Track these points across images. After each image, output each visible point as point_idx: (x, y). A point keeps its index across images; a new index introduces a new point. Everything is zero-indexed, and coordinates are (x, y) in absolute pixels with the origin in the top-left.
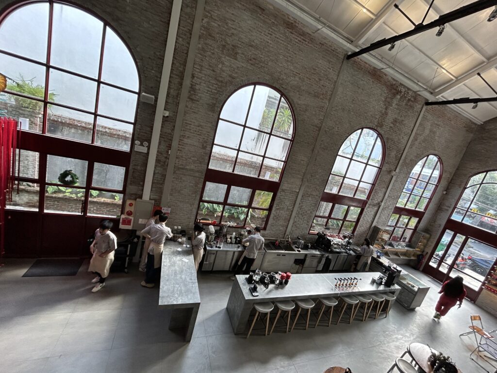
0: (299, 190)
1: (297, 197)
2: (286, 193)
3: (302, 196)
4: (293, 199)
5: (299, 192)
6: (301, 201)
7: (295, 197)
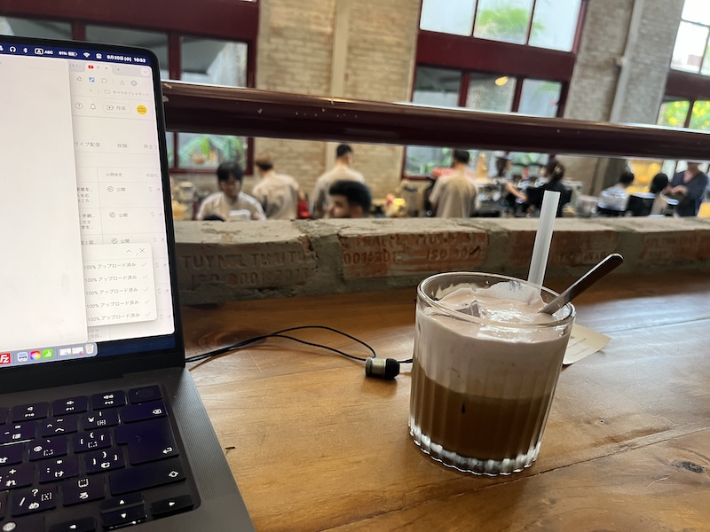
0: (333, 26)
1: (331, 52)
2: (292, 42)
3: (350, 49)
4: (319, 60)
5: (332, 36)
6: (348, 67)
7: (324, 54)
